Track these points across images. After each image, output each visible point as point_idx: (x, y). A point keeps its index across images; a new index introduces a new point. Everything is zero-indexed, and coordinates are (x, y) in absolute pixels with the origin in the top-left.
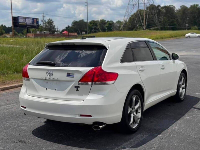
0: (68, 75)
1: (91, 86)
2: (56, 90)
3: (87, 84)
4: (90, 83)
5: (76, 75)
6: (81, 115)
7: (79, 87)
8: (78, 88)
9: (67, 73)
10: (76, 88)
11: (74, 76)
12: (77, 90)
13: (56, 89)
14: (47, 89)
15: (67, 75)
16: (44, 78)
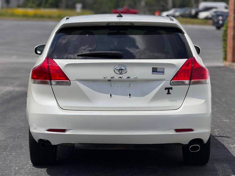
0: (155, 70)
1: (189, 86)
2: (130, 96)
3: (183, 84)
4: (187, 82)
5: (167, 71)
6: (177, 130)
7: (171, 88)
8: (170, 90)
9: (153, 68)
10: (167, 90)
11: (164, 72)
12: (169, 93)
13: (130, 94)
14: (111, 96)
15: (153, 71)
16: (109, 78)
